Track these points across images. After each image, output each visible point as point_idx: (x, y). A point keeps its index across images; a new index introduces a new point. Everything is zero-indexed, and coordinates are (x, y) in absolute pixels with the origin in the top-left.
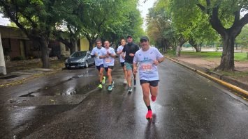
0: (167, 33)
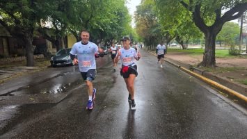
0: (154, 30)
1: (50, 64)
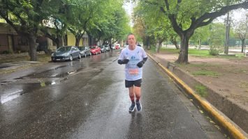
1: (51, 60)
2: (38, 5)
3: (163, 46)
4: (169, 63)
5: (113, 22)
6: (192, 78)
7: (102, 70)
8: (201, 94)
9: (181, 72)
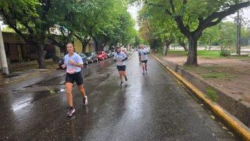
1: (58, 67)
2: (44, 13)
3: (171, 48)
4: (178, 66)
5: (119, 26)
6: (201, 81)
7: (109, 75)
8: (212, 99)
9: (190, 75)
